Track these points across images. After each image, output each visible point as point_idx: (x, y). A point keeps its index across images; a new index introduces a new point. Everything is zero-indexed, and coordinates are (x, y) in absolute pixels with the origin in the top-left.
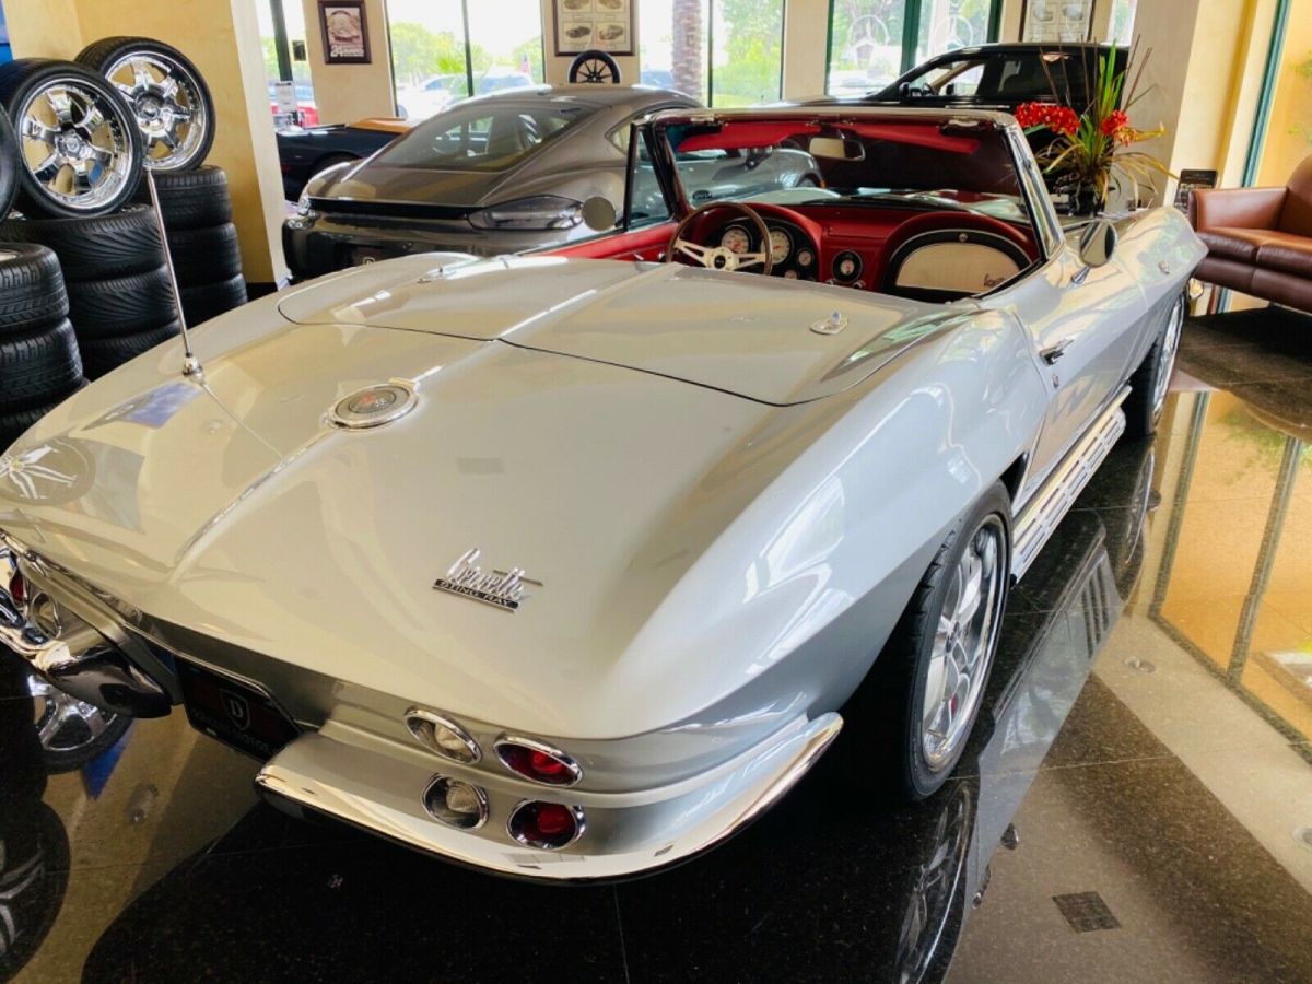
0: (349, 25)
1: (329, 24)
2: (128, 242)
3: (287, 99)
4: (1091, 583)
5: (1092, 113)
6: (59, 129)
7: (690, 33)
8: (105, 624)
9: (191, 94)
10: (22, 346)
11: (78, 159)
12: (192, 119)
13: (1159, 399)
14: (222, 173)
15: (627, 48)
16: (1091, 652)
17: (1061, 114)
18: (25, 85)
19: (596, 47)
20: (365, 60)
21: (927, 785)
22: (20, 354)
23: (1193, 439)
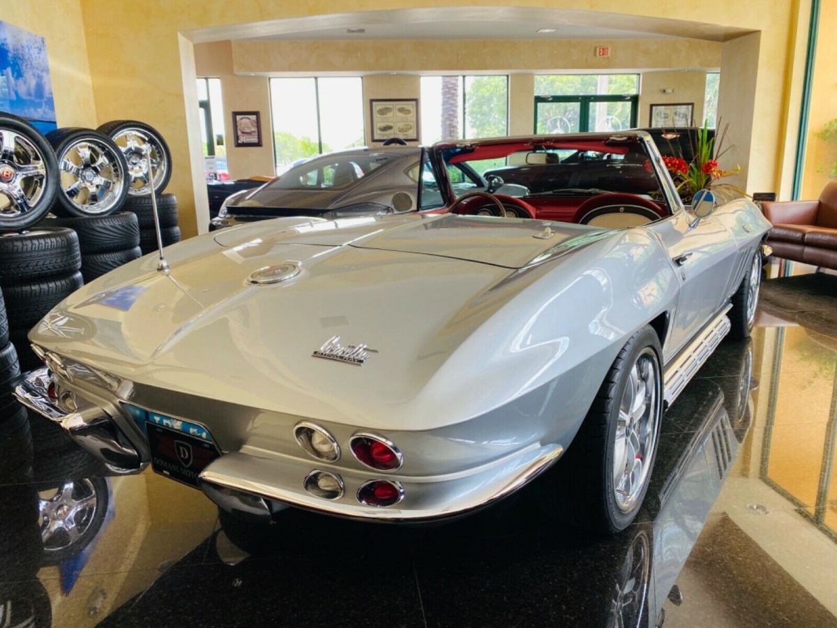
0: (250, 126)
1: (238, 124)
2: (118, 231)
3: (212, 166)
4: (717, 428)
5: (696, 162)
6: (82, 167)
7: (452, 129)
8: (106, 404)
9: (159, 152)
10: (52, 285)
11: (92, 184)
12: (158, 167)
13: (751, 316)
14: (174, 197)
15: (414, 136)
16: (721, 475)
17: (677, 162)
18: (66, 141)
19: (396, 137)
20: (259, 144)
21: (621, 522)
22: (50, 289)
23: (776, 367)
